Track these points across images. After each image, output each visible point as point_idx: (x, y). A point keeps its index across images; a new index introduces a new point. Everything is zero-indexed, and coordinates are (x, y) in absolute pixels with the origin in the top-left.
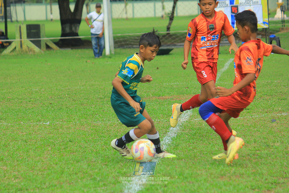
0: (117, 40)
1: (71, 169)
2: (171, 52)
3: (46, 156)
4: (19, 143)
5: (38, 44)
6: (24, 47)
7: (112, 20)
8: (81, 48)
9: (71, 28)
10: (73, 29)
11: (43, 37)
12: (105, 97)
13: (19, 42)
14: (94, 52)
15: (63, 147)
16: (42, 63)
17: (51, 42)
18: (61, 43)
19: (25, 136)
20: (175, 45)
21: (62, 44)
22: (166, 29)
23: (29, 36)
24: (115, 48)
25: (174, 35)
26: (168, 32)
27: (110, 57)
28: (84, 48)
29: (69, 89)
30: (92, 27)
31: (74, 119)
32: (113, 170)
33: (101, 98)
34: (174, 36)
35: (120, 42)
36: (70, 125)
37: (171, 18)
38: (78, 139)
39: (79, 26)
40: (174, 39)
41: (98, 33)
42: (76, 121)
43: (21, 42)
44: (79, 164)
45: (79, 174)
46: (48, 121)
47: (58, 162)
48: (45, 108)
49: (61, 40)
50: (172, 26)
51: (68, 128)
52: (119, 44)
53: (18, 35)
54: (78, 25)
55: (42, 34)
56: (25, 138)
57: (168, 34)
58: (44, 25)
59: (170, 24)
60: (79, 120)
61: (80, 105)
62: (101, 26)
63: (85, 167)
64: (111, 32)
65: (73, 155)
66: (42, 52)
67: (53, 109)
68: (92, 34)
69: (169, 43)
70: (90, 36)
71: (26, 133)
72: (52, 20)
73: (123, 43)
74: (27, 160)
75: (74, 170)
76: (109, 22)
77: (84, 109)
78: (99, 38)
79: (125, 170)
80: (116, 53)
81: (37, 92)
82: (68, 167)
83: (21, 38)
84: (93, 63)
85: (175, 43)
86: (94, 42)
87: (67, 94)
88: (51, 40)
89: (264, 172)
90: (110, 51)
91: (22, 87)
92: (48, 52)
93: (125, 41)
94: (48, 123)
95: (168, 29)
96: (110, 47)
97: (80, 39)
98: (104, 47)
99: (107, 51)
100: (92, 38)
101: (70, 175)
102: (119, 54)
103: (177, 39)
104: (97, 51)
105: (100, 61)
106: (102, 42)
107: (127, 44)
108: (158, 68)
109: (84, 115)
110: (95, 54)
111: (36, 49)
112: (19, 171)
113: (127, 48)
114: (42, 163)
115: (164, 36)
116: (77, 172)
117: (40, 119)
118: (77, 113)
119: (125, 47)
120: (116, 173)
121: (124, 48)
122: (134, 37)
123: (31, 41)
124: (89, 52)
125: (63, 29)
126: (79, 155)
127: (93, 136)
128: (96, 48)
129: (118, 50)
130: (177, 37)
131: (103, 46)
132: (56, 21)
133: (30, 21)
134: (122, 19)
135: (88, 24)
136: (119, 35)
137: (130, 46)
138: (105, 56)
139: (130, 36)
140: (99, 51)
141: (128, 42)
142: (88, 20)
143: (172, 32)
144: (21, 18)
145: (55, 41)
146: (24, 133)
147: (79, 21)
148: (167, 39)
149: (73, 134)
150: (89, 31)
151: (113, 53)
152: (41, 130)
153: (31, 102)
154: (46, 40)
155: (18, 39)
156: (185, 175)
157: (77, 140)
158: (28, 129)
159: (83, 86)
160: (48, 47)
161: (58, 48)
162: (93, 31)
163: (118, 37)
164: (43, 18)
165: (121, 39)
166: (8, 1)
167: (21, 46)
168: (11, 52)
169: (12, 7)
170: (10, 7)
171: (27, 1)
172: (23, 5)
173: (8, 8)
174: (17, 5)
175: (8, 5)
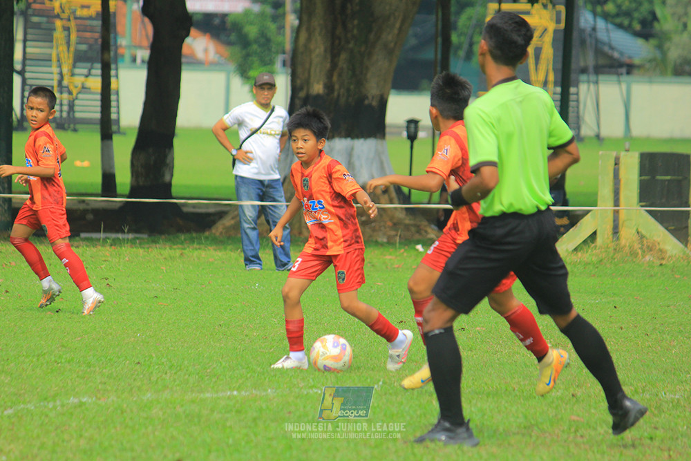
5: (677, 226)
6: (628, 234)
13: (611, 217)
23: (647, 194)
43: (616, 213)
53: (606, 192)
83: (617, 201)
133: (647, 139)
144: (612, 127)
155: (605, 206)
166: (573, 66)
167: (616, 230)
168: (576, 249)
169: (583, 88)
170: (577, 86)
171: (639, 67)
172: (625, 78)
173: (572, 90)
174: (601, 77)
175: (573, 76)
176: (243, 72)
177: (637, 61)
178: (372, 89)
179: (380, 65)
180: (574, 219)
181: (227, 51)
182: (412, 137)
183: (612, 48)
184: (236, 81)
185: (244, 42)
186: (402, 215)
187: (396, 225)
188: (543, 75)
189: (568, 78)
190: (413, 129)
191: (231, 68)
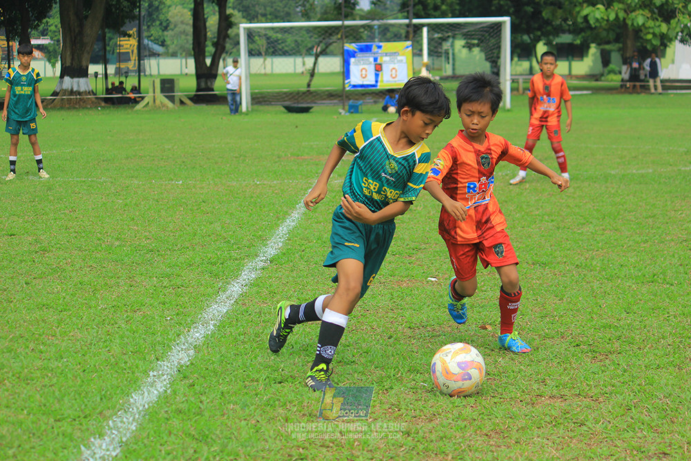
0: (254, 96)
1: (204, 231)
2: (311, 110)
3: (178, 217)
4: (151, 202)
5: (172, 99)
6: (158, 102)
7: (250, 75)
8: (216, 104)
9: (206, 83)
10: (209, 84)
11: (177, 92)
12: (241, 156)
13: (153, 97)
14: (230, 109)
15: (196, 208)
16: (175, 119)
17: (186, 98)
18: (195, 98)
20: (315, 103)
21: (197, 99)
22: (306, 86)
23: (163, 90)
24: (252, 104)
25: (315, 92)
26: (308, 89)
27: (247, 114)
28: (220, 104)
29: (203, 147)
30: (228, 83)
31: (208, 179)
32: (248, 233)
33: (236, 157)
34: (314, 94)
35: (258, 98)
36: (203, 185)
37: (312, 75)
40: (315, 96)
41: (235, 89)
42: (210, 180)
43: (154, 96)
44: (213, 225)
45: (212, 237)
46: (180, 180)
47: (191, 223)
48: (178, 167)
49: (195, 95)
50: (313, 83)
51: (202, 188)
52: (256, 101)
53: (151, 90)
54: (214, 80)
55: (176, 89)
56: (156, 197)
57: (308, 91)
58: (178, 79)
59: (311, 81)
60: (213, 179)
61: (214, 164)
62: (237, 82)
63: (219, 229)
64: (249, 88)
66: (176, 108)
67: (185, 168)
68: (228, 90)
69: (309, 101)
70: (226, 92)
71: (158, 192)
72: (186, 74)
73: (261, 100)
74: (158, 220)
75: (207, 232)
76: (246, 77)
77: (219, 168)
78: (235, 94)
79: (260, 233)
80: (253, 110)
81: (169, 149)
82: (201, 229)
83: (154, 93)
84: (229, 120)
85: (316, 101)
86: (229, 98)
87: (201, 152)
88: (186, 95)
89: (406, 237)
90: (247, 108)
91: (154, 144)
92: (182, 108)
93: (263, 97)
94: (181, 182)
95: (309, 85)
96: (247, 103)
97: (215, 95)
98: (241, 103)
99: (244, 107)
100: (228, 94)
101: (203, 237)
102: (257, 111)
103: (317, 97)
104: (234, 107)
105: (236, 118)
106: (238, 99)
107: (265, 101)
108: (297, 127)
109: (218, 175)
110: (231, 110)
111: (170, 104)
112: (150, 232)
113: (264, 105)
114: (174, 223)
115: (304, 93)
116: (210, 234)
117: (172, 177)
118: (211, 172)
119: (263, 103)
120: (251, 236)
121: (262, 105)
122: (273, 93)
123: (166, 96)
124: (225, 109)
125: (198, 84)
127: (227, 197)
128: (232, 105)
129: (256, 107)
130: (318, 94)
131: (238, 103)
132: (191, 75)
133: (164, 75)
134: (260, 75)
135: (224, 79)
136: (256, 91)
137: (268, 103)
138: (242, 113)
139: (268, 93)
140: (236, 108)
141: (266, 99)
142: (225, 75)
143: (312, 89)
144: (155, 72)
145: (189, 97)
146: (156, 193)
147: (215, 76)
148: (307, 96)
149: (207, 194)
150: (225, 86)
151: (250, 109)
152: (173, 190)
153: (163, 160)
154: (181, 96)
155: (151, 94)
156: (324, 239)
157: (210, 201)
158: (160, 188)
159: (217, 144)
160: (182, 103)
161: (192, 104)
162: (229, 87)
163: (256, 94)
164: (178, 72)
165: (259, 96)
166: (142, 55)
167: (154, 101)
168: (144, 107)
169: (146, 61)
170: (144, 60)
171: (162, 55)
172: (157, 58)
173: (142, 62)
174: (151, 58)
175: (142, 58)
176: (49, 61)
177: (160, 53)
178: (84, 64)
179: (86, 57)
180: (143, 98)
181: (44, 55)
182: (96, 77)
183: (153, 50)
184: (47, 63)
185: (49, 52)
186: (94, 100)
187: (93, 102)
188: (134, 57)
189: (140, 58)
190: (96, 74)
191: (46, 59)
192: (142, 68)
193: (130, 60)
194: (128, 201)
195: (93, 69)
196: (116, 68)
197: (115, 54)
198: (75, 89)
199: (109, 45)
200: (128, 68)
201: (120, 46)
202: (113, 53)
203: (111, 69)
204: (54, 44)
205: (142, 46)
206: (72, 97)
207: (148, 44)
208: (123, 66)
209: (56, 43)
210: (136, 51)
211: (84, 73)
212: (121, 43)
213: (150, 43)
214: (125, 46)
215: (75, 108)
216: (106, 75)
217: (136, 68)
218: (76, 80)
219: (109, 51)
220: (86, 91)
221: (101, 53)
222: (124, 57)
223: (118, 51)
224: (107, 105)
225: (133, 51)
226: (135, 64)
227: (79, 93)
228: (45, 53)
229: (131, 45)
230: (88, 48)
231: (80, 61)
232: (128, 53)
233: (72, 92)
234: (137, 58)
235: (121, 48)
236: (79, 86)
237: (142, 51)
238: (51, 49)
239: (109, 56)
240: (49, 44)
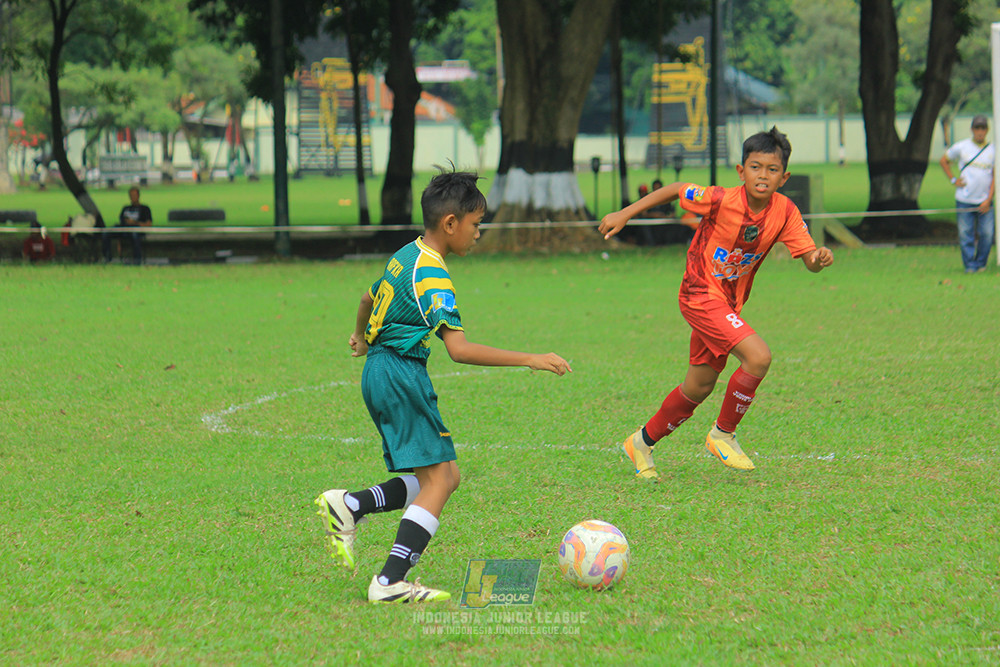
1: (899, 590)
3: (826, 551)
8: (926, 244)
9: (897, 187)
10: (904, 189)
11: (817, 212)
14: (964, 255)
15: (873, 527)
16: (812, 284)
17: (841, 227)
18: (866, 227)
19: (765, 491)
21: (870, 231)
28: (936, 244)
29: (889, 361)
30: (959, 185)
31: (906, 447)
33: (983, 389)
36: (892, 465)
38: (916, 506)
39: (920, 181)
41: (976, 201)
42: (911, 452)
44: (922, 576)
45: (921, 607)
46: (829, 451)
47: (861, 570)
48: (822, 414)
49: (866, 220)
51: (888, 473)
54: (918, 177)
55: (814, 202)
56: (764, 498)
58: (820, 177)
60: (919, 449)
61: (923, 407)
62: (985, 182)
63: (939, 585)
65: (904, 551)
67: (843, 417)
68: (959, 204)
70: (953, 211)
71: (768, 482)
72: (842, 163)
74: (770, 559)
75: (907, 594)
77: (935, 418)
78: (979, 215)
81: (797, 367)
82: (889, 585)
84: (959, 286)
86: (963, 227)
87: (885, 376)
88: (841, 220)
94: (831, 456)
97: (921, 218)
98: (993, 242)
100: (958, 215)
101: (895, 606)
104: (973, 252)
105: (979, 280)
106: (988, 228)
109: (933, 437)
110: (967, 260)
112: (748, 592)
114: (814, 569)
116: (915, 601)
117: (807, 444)
118: (912, 430)
124: (949, 256)
125: (875, 189)
126: (920, 550)
127: (961, 498)
128: (970, 245)
131: (989, 240)
132: (855, 165)
135: (950, 176)
138: (996, 269)
140: (979, 254)
142: (949, 165)
145: (851, 223)
146: (763, 484)
147: (921, 168)
149: (903, 490)
150: (952, 194)
152: (810, 478)
153: (781, 397)
154: (827, 220)
157: (913, 508)
158: (774, 473)
159: (930, 351)
160: (830, 239)
161: (859, 243)
162: (962, 195)
164: (818, 156)
166: (720, 109)
169: (729, 125)
170: (724, 124)
171: (773, 109)
172: (761, 118)
173: (720, 129)
174: (744, 117)
175: (719, 119)
176: (467, 124)
177: (771, 104)
178: (563, 134)
179: (567, 116)
181: (453, 110)
182: (596, 171)
183: (751, 95)
184: (462, 134)
185: (466, 102)
186: (590, 232)
187: (585, 239)
188: (699, 117)
189: (715, 119)
190: (596, 164)
191: (457, 122)
192: (720, 145)
193: (685, 123)
194: (687, 507)
195: (586, 148)
196: (650, 147)
197: (647, 110)
198: (539, 203)
199: (629, 83)
200: (682, 147)
201: (660, 85)
202: (641, 105)
203: (637, 149)
204: (479, 82)
205: (720, 87)
206: (531, 225)
207: (736, 82)
208: (668, 140)
209: (485, 77)
210: (702, 100)
211: (560, 159)
212: (666, 78)
213: (741, 77)
214: (674, 87)
215: (538, 254)
216: (623, 167)
217: (704, 146)
218: (541, 178)
219: (631, 101)
220: (567, 211)
221: (609, 106)
222: (669, 117)
223: (655, 100)
224: (626, 247)
225: (694, 101)
226: (700, 135)
227: (550, 214)
228: (455, 104)
229: (689, 84)
230: (574, 93)
231: (552, 127)
232: (682, 106)
233: (530, 212)
234: (706, 119)
235: (664, 90)
236: (548, 194)
237: (720, 100)
238: (471, 94)
239: (630, 114)
240: (467, 81)
